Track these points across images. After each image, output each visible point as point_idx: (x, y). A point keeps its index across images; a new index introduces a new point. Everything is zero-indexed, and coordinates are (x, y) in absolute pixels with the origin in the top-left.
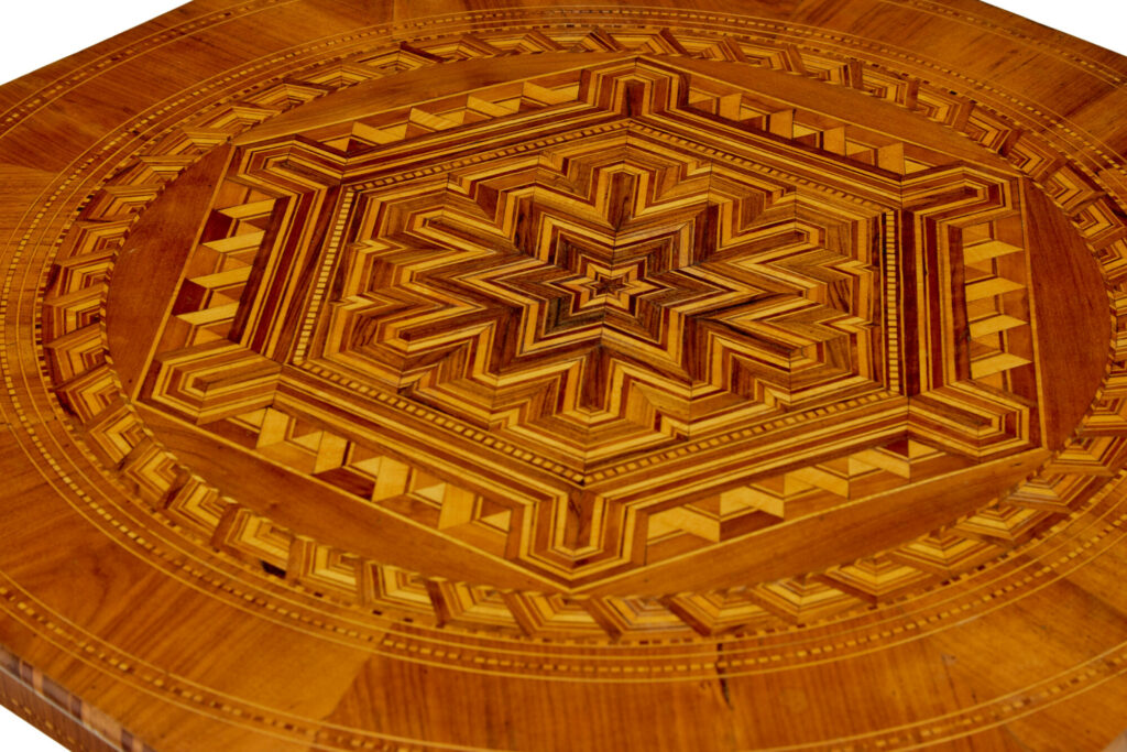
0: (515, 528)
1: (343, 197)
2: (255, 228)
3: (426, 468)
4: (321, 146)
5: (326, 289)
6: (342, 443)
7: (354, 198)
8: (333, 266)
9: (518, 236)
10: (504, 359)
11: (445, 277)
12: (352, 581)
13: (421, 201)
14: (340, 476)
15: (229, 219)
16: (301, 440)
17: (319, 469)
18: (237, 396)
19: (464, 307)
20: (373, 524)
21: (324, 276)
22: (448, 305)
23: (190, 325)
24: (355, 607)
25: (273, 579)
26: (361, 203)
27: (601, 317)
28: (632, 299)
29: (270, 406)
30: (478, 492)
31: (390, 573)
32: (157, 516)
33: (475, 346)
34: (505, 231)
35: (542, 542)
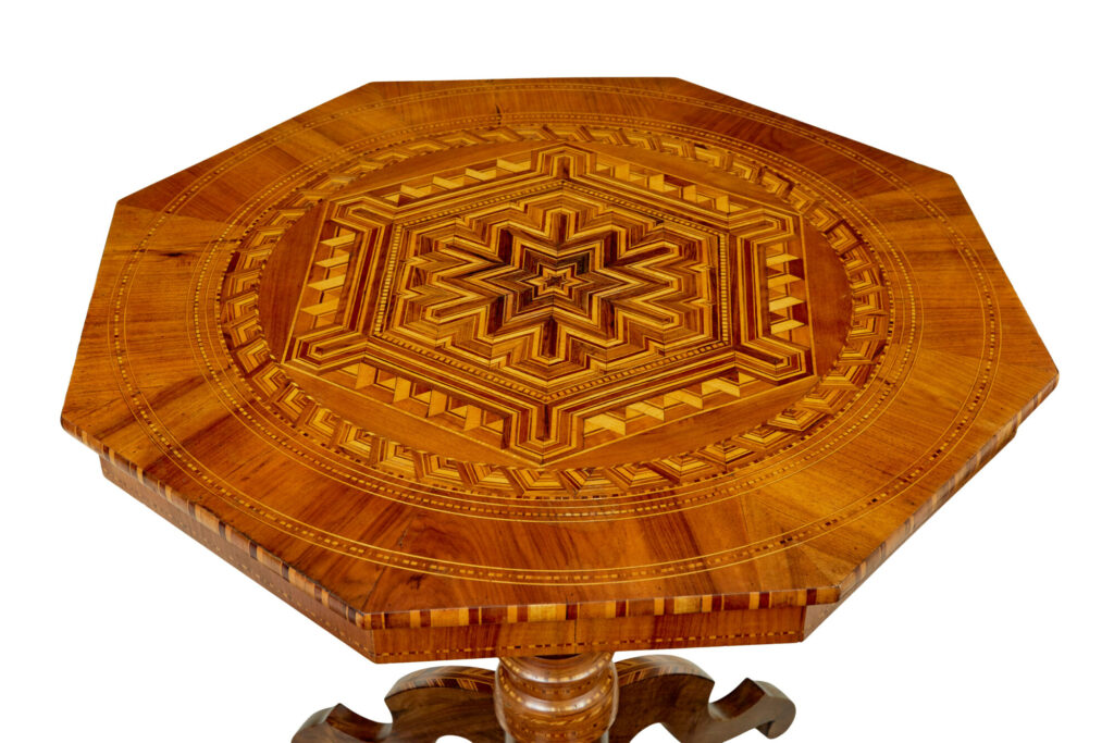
0: (594, 164)
1: (729, 337)
2: (777, 313)
3: (642, 188)
4: (758, 377)
5: (720, 276)
6: (685, 197)
7: (722, 337)
8: (720, 290)
9: (613, 312)
10: (611, 239)
11: (652, 285)
12: (664, 144)
13: (678, 335)
14: (683, 184)
15: (795, 318)
16: (707, 199)
17: (693, 187)
18: (749, 218)
19: (638, 267)
20: (660, 165)
21: (724, 283)
22: (647, 267)
23: (789, 253)
24: (660, 134)
25: (700, 143)
26: (716, 333)
27: (557, 264)
28: (541, 274)
29: (729, 214)
30: (613, 177)
31: (648, 147)
32: (763, 165)
33: (627, 245)
34: (620, 315)
35: (581, 160)
